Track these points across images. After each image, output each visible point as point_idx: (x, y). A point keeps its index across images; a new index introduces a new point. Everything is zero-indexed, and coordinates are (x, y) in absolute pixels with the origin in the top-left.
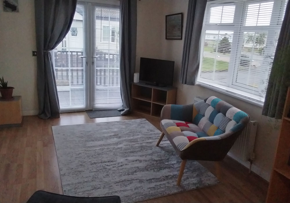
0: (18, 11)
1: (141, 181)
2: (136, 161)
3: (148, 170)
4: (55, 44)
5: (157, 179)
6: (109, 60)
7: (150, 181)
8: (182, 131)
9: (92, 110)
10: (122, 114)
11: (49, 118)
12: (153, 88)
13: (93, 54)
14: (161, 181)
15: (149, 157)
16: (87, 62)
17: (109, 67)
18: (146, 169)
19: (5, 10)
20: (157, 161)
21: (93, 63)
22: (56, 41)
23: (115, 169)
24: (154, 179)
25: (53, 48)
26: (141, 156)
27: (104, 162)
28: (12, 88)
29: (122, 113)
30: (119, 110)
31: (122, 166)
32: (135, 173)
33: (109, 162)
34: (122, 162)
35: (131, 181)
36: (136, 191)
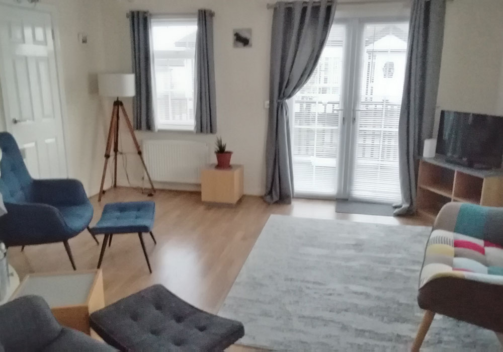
0: (251, 46)
1: (344, 328)
2: (361, 293)
3: (371, 314)
4: (293, 90)
5: (376, 334)
6: (384, 115)
7: (361, 333)
8: (456, 256)
9: (347, 200)
10: (394, 214)
11: (276, 203)
12: (457, 169)
13: (355, 104)
14: (382, 339)
15: (389, 295)
16: (344, 118)
17: (383, 127)
18: (369, 312)
19: (235, 45)
20: (400, 304)
21: (354, 119)
22: (294, 85)
23: (316, 296)
24: (370, 332)
25: (290, 96)
26: (376, 288)
27: (308, 282)
28: (230, 153)
29: (397, 210)
30: (394, 205)
31: (331, 294)
32: (343, 313)
33: (314, 283)
34: (334, 290)
35: (326, 322)
36: (325, 341)
